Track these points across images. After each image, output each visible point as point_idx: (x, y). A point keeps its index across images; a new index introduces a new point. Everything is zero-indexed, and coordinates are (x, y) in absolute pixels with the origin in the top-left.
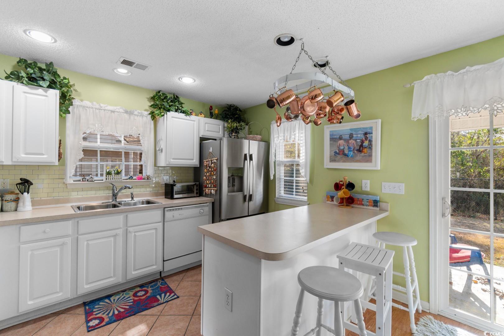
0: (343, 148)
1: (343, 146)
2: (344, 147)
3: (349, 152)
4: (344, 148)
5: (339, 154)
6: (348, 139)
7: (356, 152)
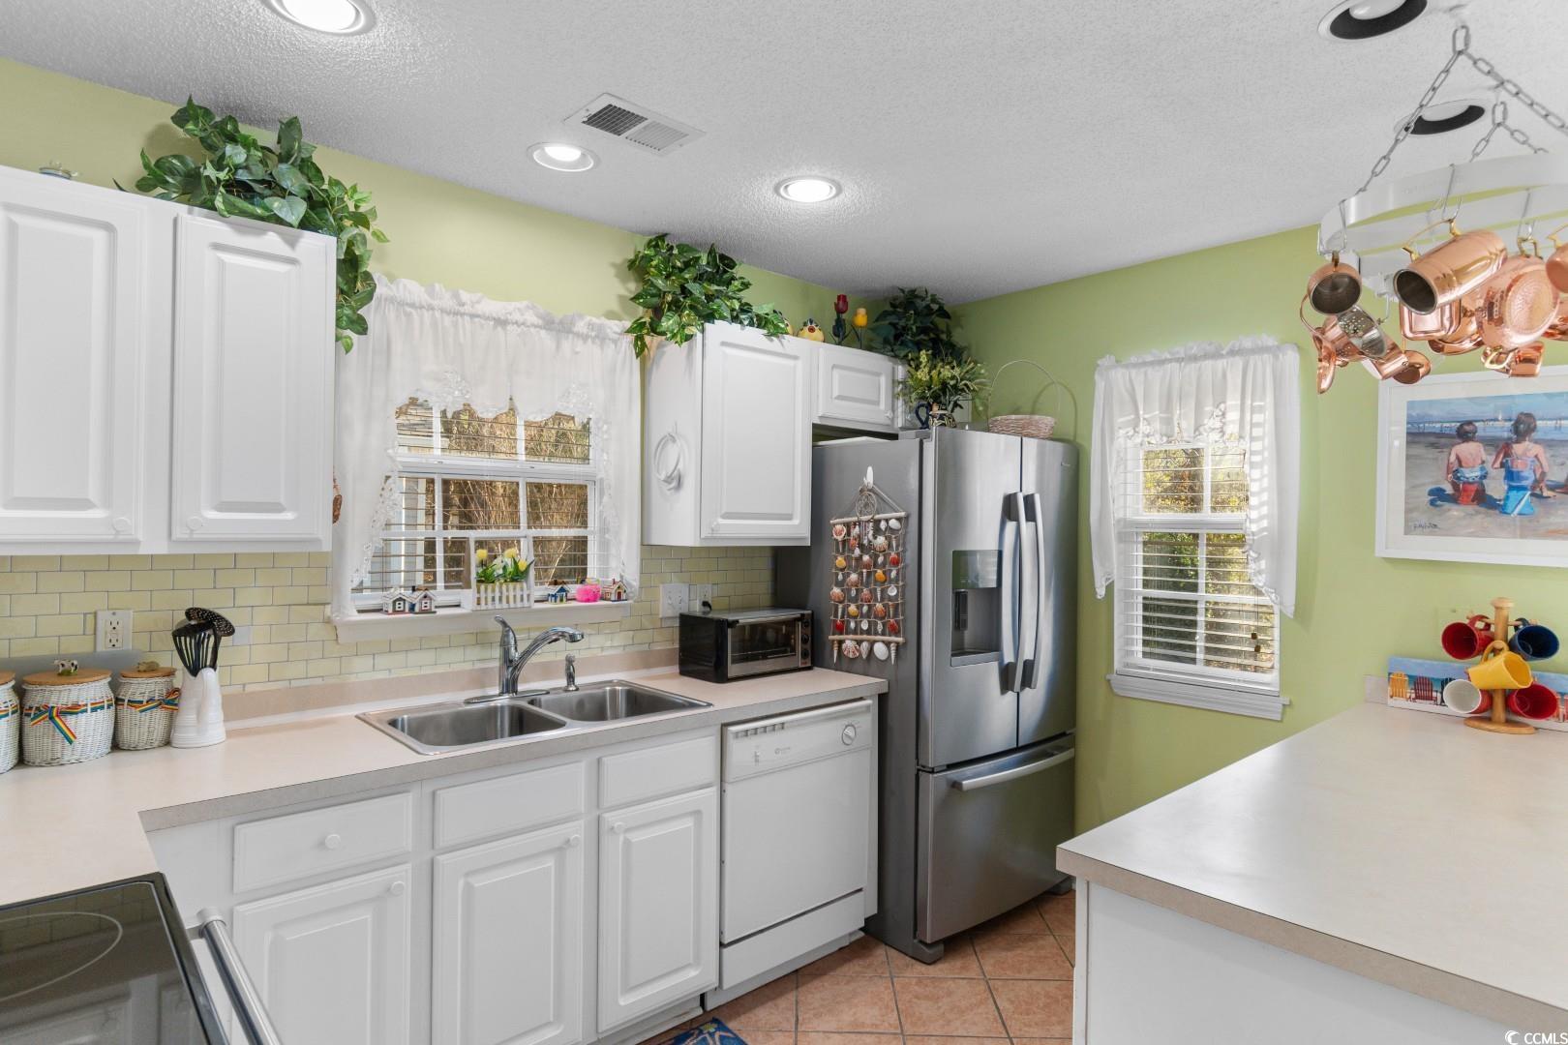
0: (1478, 474)
1: (1478, 468)
2: (1482, 469)
3: (1513, 494)
5: (1454, 499)
6: (1508, 438)
7: (1546, 493)
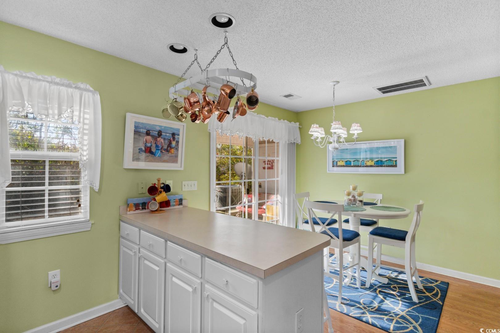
4: (151, 146)
5: (144, 151)
7: (163, 151)
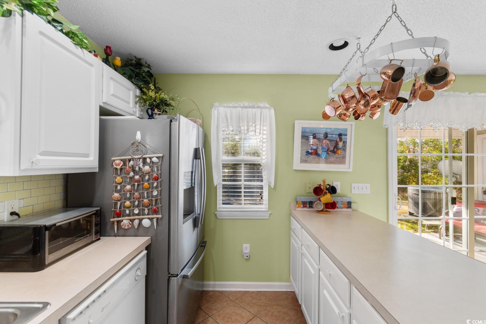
1: (316, 146)
3: (323, 153)
4: (317, 148)
6: (323, 139)
7: (329, 153)
